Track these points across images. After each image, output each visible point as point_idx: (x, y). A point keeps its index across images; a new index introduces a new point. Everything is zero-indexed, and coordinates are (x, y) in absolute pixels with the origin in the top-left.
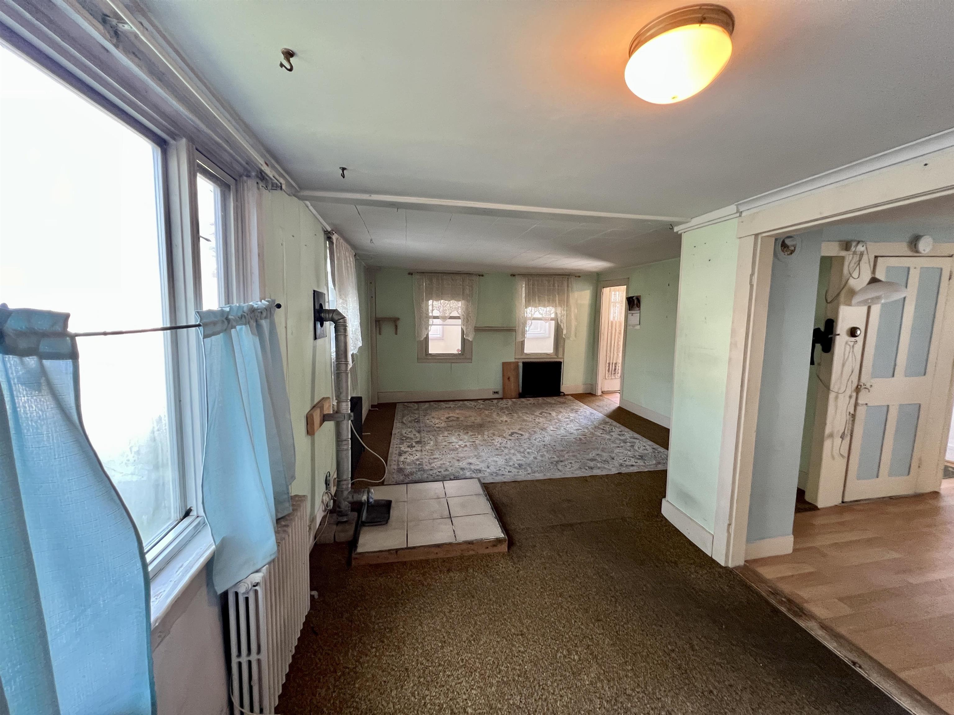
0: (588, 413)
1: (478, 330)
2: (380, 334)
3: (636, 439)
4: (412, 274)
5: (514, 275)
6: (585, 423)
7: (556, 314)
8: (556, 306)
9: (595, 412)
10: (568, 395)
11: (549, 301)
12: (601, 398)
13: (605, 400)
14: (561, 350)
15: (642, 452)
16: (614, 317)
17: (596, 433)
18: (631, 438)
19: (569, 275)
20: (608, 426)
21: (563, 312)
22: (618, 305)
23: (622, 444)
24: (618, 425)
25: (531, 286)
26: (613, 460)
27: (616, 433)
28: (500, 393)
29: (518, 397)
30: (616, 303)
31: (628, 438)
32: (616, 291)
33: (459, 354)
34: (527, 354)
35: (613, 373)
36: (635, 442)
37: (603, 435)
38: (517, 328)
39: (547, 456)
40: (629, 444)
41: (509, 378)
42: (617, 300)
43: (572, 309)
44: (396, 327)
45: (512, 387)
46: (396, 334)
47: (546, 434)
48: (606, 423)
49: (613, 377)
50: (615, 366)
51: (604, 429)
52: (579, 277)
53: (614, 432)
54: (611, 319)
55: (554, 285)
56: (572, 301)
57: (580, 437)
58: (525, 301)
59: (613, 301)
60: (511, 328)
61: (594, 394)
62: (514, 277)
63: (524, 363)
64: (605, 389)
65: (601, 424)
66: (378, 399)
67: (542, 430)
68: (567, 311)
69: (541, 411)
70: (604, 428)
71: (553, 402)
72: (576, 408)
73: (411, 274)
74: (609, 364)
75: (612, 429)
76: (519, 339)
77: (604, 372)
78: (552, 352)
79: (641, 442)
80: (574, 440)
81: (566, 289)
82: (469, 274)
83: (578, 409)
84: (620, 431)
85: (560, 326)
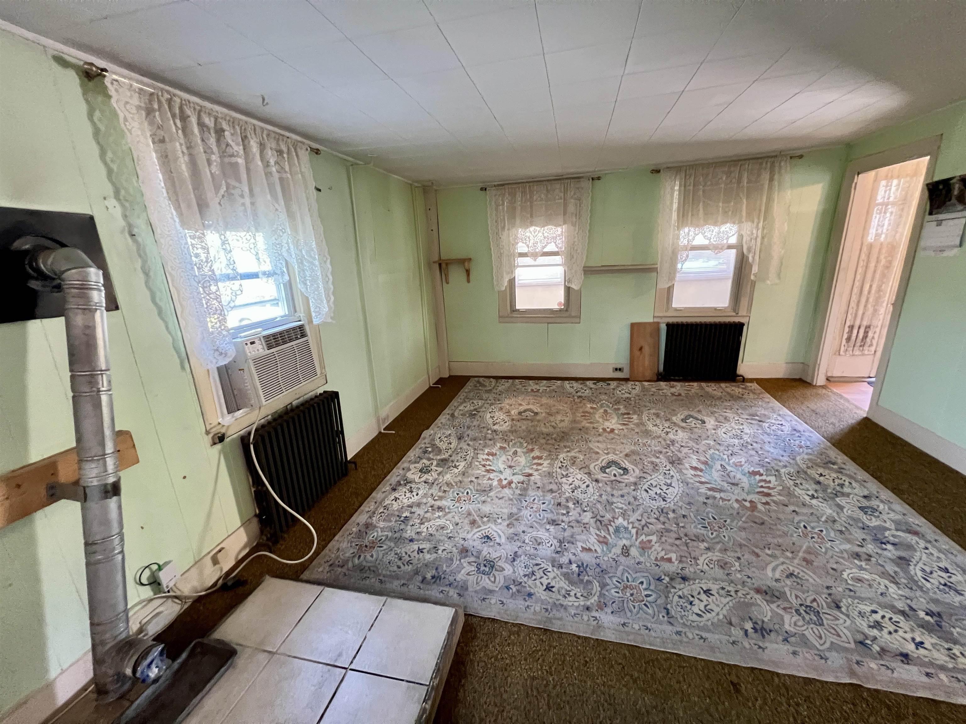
0: (787, 428)
1: (589, 271)
2: (448, 283)
3: (916, 533)
4: (486, 189)
5: (658, 171)
6: (775, 456)
7: (741, 237)
8: (740, 222)
9: (802, 426)
10: (751, 380)
11: (725, 212)
12: (824, 391)
13: (833, 398)
14: (744, 302)
15: (939, 596)
16: (878, 235)
17: (798, 491)
18: (898, 525)
19: (776, 156)
20: (834, 475)
21: (755, 232)
22: (890, 209)
23: (870, 548)
24: (862, 475)
25: (691, 188)
26: (836, 612)
27: (853, 499)
28: (625, 371)
29: (655, 379)
30: (887, 205)
31: (887, 525)
32: (892, 177)
33: (561, 310)
34: (676, 310)
35: (858, 344)
36: (910, 547)
37: (814, 502)
38: (658, 266)
39: (657, 551)
40: (891, 552)
41: (641, 349)
42: (891, 199)
43: (777, 225)
44: (468, 272)
45: (647, 363)
46: (468, 281)
47: (677, 476)
48: (828, 463)
49: (857, 353)
50: (866, 333)
51: (819, 483)
52: (801, 157)
53: (848, 495)
54: (870, 238)
55: (739, 181)
56: (777, 209)
57: (754, 497)
58: (678, 216)
59: (879, 199)
60: (650, 267)
61: (808, 381)
62: (658, 175)
63: (670, 326)
64: (836, 373)
65: (814, 464)
66: (450, 370)
67: (672, 463)
68: (764, 228)
69: (686, 413)
70: (822, 479)
71: (718, 393)
72: (763, 412)
73: (484, 189)
74: (852, 327)
75: (842, 486)
76: (663, 285)
77: (837, 342)
78: (727, 305)
79: (931, 550)
80: (736, 505)
81: (766, 186)
82: (577, 178)
83: (765, 415)
84: (865, 497)
85: (748, 258)
